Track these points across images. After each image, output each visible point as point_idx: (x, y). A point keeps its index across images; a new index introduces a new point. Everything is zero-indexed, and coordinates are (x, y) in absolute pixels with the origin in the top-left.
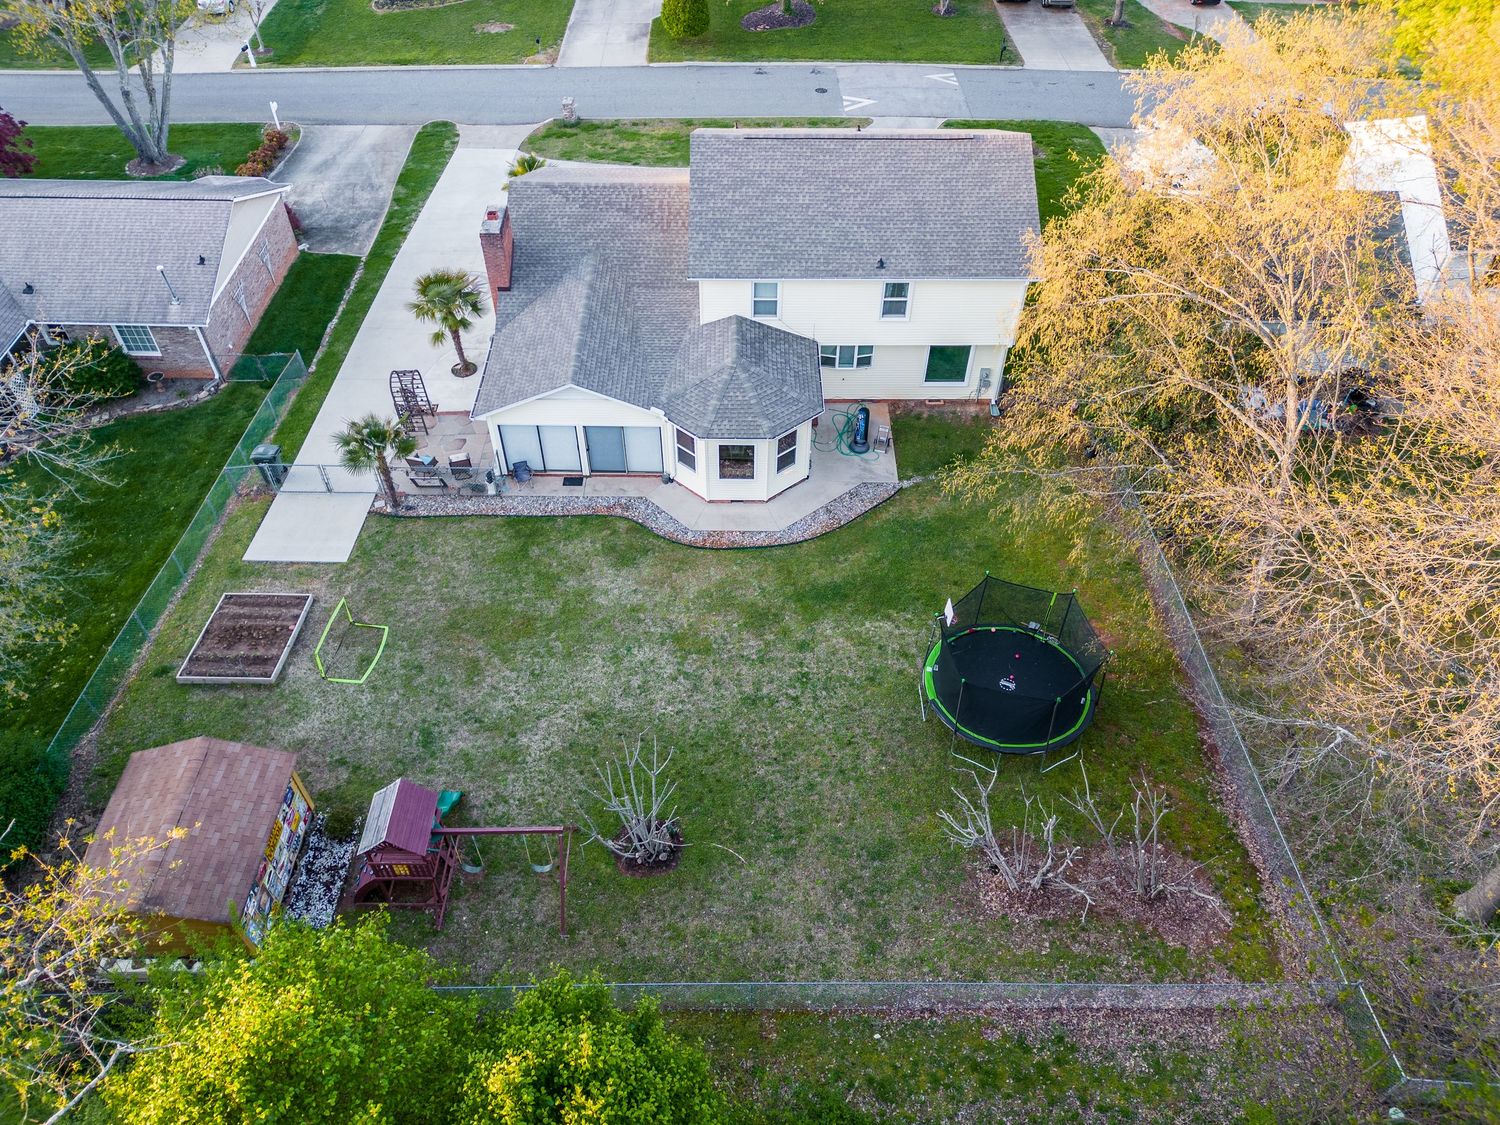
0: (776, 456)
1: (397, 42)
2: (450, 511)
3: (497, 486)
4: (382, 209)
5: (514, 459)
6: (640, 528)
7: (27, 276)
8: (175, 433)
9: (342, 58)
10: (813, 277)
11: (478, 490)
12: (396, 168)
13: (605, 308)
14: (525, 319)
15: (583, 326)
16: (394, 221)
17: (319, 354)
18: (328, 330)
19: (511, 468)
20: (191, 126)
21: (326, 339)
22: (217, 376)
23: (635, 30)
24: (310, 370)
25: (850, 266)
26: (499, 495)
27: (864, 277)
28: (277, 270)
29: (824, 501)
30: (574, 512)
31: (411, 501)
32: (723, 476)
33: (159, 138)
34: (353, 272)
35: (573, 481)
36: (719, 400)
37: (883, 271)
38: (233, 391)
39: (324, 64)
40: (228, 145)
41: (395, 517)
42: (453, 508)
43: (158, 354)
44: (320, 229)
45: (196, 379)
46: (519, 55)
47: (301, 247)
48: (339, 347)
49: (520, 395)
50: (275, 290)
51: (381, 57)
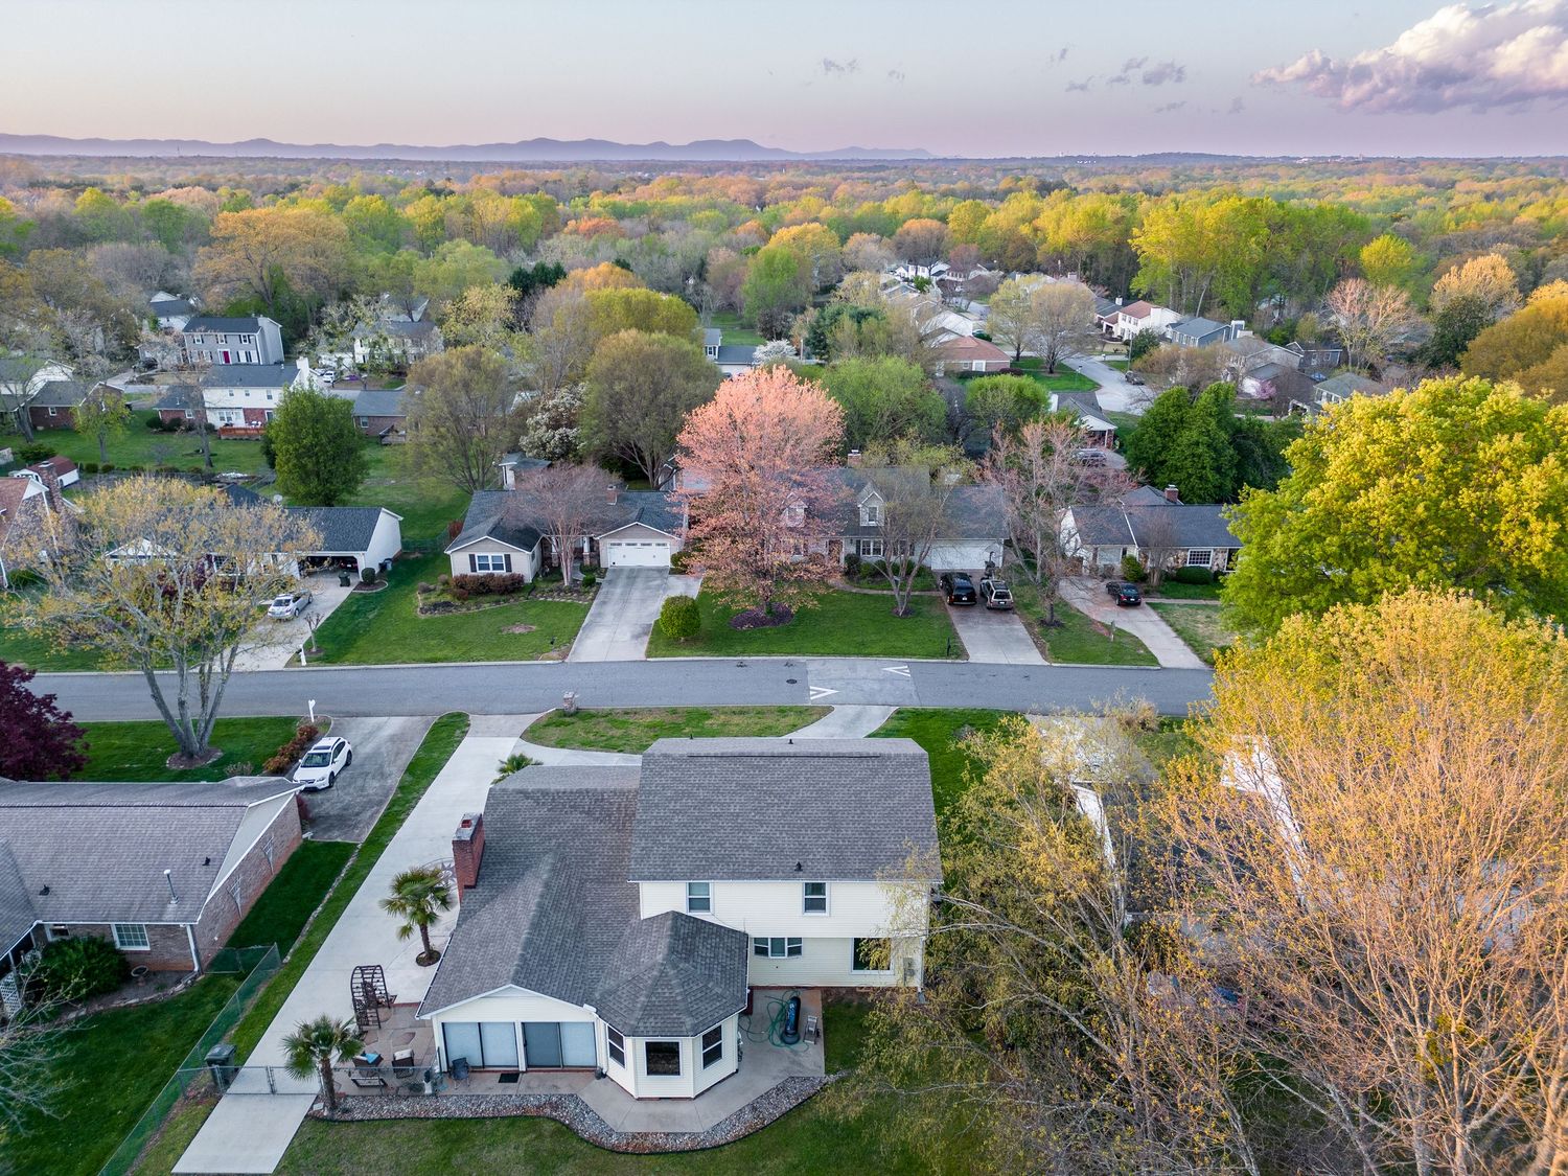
0: (701, 1052)
1: (432, 642)
2: (384, 1114)
3: (434, 1085)
4: (387, 796)
5: (455, 1055)
6: (566, 1131)
7: (46, 878)
8: (143, 1029)
9: (382, 656)
10: (739, 878)
11: (416, 1089)
12: (405, 759)
13: (556, 907)
14: (485, 916)
15: (532, 924)
16: (395, 809)
17: (297, 944)
18: (311, 918)
19: (451, 1064)
20: (236, 720)
21: (307, 928)
22: (196, 969)
23: (639, 630)
24: (285, 961)
25: (772, 870)
26: (435, 1094)
27: (783, 878)
28: (277, 860)
29: (751, 1097)
30: (504, 1113)
31: (350, 1103)
32: (650, 1072)
33: (203, 735)
34: (347, 859)
35: (510, 1077)
36: (648, 996)
37: (801, 873)
38: (208, 985)
39: (365, 662)
40: (264, 737)
41: (329, 1121)
42: (388, 1110)
43: (147, 948)
44: (327, 817)
45: (177, 972)
46: (536, 652)
47: (304, 836)
48: (317, 936)
49: (465, 994)
50: (272, 878)
51: (417, 656)
